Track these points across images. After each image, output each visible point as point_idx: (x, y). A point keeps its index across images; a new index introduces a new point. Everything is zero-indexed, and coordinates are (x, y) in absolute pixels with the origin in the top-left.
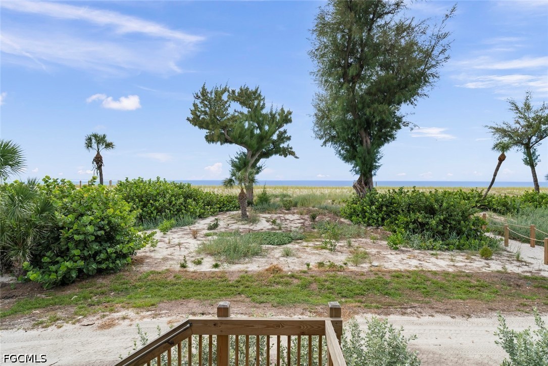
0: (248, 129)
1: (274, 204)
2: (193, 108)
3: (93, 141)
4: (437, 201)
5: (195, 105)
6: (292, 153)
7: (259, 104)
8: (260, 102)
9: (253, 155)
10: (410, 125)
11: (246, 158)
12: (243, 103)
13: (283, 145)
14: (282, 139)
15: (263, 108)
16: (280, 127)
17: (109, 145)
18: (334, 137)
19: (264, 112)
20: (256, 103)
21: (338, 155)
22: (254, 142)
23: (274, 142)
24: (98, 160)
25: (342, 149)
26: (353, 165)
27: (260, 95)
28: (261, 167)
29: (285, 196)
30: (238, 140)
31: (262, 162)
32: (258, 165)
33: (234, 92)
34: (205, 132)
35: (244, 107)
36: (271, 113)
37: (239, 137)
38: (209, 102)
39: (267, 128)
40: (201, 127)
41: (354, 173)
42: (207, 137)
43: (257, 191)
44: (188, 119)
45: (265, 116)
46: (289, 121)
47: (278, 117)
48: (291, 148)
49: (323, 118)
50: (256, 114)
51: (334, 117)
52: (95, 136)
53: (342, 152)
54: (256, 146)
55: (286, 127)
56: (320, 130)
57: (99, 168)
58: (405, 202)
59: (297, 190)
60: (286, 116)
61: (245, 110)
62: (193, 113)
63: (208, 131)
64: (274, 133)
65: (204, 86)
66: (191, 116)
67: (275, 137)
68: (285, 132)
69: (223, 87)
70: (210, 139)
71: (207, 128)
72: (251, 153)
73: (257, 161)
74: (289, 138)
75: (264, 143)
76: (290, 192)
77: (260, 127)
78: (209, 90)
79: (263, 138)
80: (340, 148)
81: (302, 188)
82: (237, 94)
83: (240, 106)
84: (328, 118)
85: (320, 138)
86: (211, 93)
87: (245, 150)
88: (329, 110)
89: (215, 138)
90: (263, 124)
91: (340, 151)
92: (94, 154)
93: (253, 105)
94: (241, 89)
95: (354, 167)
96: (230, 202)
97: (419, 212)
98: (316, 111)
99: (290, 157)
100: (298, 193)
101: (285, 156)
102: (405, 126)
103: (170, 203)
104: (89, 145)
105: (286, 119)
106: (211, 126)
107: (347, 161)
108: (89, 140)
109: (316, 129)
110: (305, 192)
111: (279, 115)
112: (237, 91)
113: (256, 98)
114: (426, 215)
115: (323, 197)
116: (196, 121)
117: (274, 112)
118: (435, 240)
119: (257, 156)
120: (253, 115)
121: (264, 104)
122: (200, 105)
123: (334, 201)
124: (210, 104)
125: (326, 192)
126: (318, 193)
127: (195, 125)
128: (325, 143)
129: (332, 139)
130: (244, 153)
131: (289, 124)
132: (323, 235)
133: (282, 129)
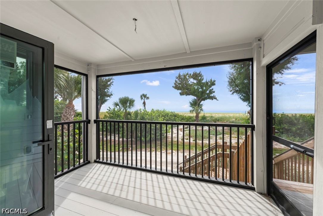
0: (197, 89)
1: (208, 120)
2: (175, 82)
3: (143, 96)
4: (296, 119)
5: (176, 81)
6: (216, 98)
7: (201, 79)
8: (201, 78)
9: (199, 100)
10: (280, 83)
11: (196, 101)
12: (194, 79)
13: (212, 95)
14: (211, 93)
15: (202, 80)
16: (210, 87)
17: (148, 98)
18: (238, 90)
19: (203, 81)
20: (200, 78)
21: (240, 99)
22: (199, 94)
23: (208, 94)
24: (144, 103)
25: (242, 96)
26: (248, 103)
27: (201, 75)
28: (202, 105)
29: (212, 117)
30: (193, 94)
31: (202, 102)
32: (201, 104)
33: (190, 74)
34: (180, 91)
35: (195, 80)
36: (206, 82)
37: (193, 93)
38: (182, 79)
39: (204, 88)
40: (178, 89)
41: (248, 106)
42: (180, 93)
43: (201, 115)
44: (173, 87)
45: (204, 83)
46: (214, 84)
47: (209, 83)
48: (215, 96)
49: (231, 82)
50: (200, 83)
51: (238, 82)
52: (143, 95)
53: (242, 97)
54: (200, 96)
55: (213, 87)
56: (230, 88)
57: (145, 106)
58: (277, 119)
59: (217, 114)
60: (213, 82)
61: (195, 82)
62: (175, 84)
63: (181, 91)
64: (208, 90)
65: (180, 74)
66: (174, 86)
67: (208, 92)
68: (213, 89)
69: (187, 73)
70: (181, 94)
71: (181, 90)
72: (198, 99)
73: (200, 102)
74: (214, 92)
75: (204, 94)
76: (213, 115)
77: (202, 89)
78: (181, 75)
79: (203, 92)
80: (241, 95)
81: (219, 114)
82: (192, 75)
83: (193, 80)
84: (234, 82)
85: (230, 91)
86: (182, 76)
87: (196, 98)
88: (235, 79)
89: (184, 93)
90: (203, 87)
91: (241, 97)
92: (143, 101)
93: (199, 79)
94: (194, 73)
95: (248, 104)
96: (190, 119)
97: (286, 124)
98: (228, 80)
99: (214, 100)
100: (217, 116)
101: (212, 100)
102: (276, 84)
103: (170, 118)
104: (142, 98)
105: (213, 84)
106: (182, 89)
107: (244, 101)
108: (141, 96)
109: (229, 87)
110: (221, 115)
111: (210, 82)
112: (192, 74)
113: (200, 76)
114: (290, 126)
115: (230, 117)
116: (176, 87)
117: (208, 81)
118: (295, 137)
119: (200, 100)
120: (199, 83)
121: (203, 78)
122: (178, 81)
123: (236, 119)
124: (182, 80)
125: (231, 115)
126: (227, 116)
127: (176, 89)
128: (233, 93)
129: (236, 91)
130: (195, 99)
131: (214, 86)
132: (235, 133)
133: (211, 88)
